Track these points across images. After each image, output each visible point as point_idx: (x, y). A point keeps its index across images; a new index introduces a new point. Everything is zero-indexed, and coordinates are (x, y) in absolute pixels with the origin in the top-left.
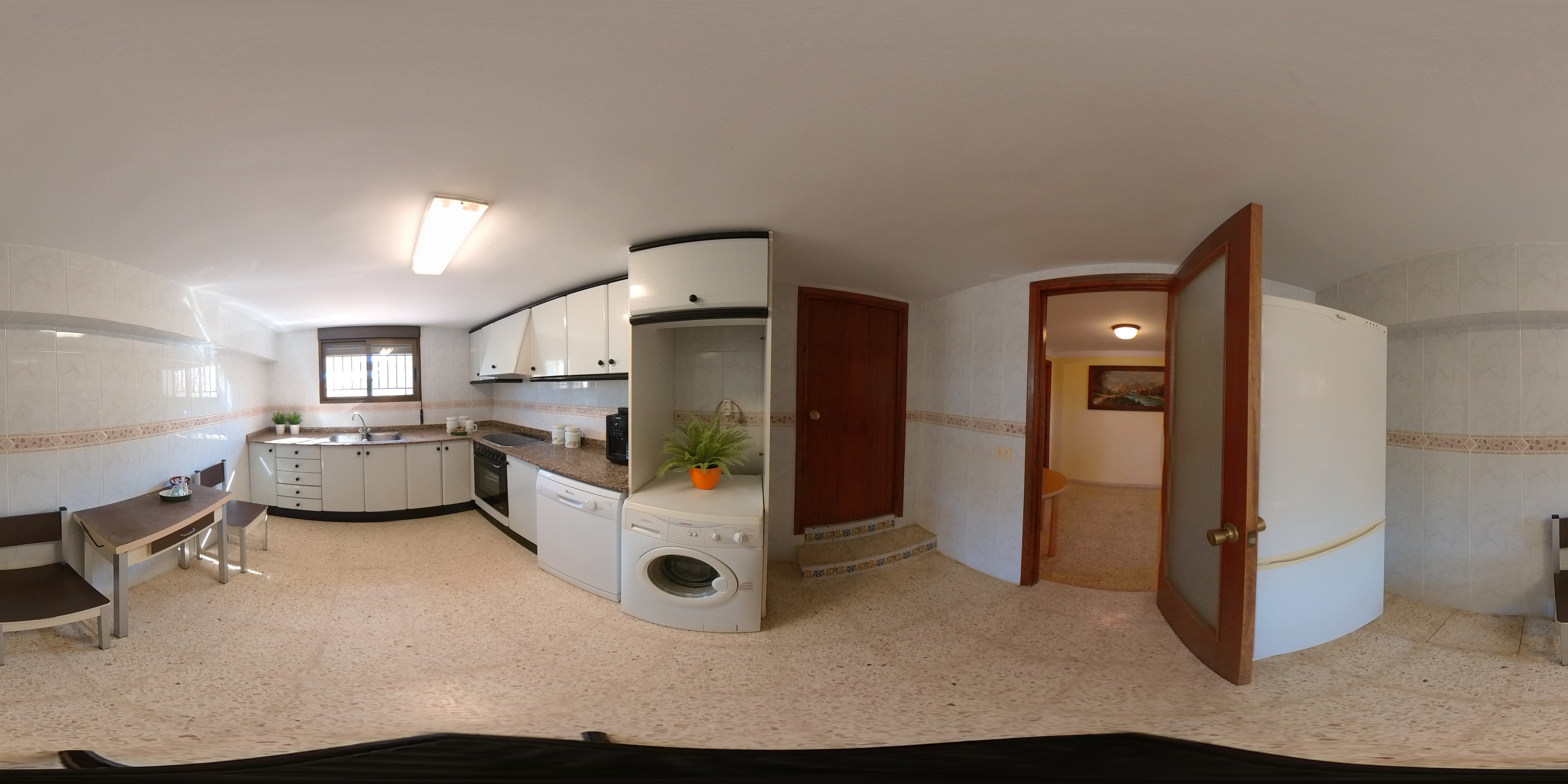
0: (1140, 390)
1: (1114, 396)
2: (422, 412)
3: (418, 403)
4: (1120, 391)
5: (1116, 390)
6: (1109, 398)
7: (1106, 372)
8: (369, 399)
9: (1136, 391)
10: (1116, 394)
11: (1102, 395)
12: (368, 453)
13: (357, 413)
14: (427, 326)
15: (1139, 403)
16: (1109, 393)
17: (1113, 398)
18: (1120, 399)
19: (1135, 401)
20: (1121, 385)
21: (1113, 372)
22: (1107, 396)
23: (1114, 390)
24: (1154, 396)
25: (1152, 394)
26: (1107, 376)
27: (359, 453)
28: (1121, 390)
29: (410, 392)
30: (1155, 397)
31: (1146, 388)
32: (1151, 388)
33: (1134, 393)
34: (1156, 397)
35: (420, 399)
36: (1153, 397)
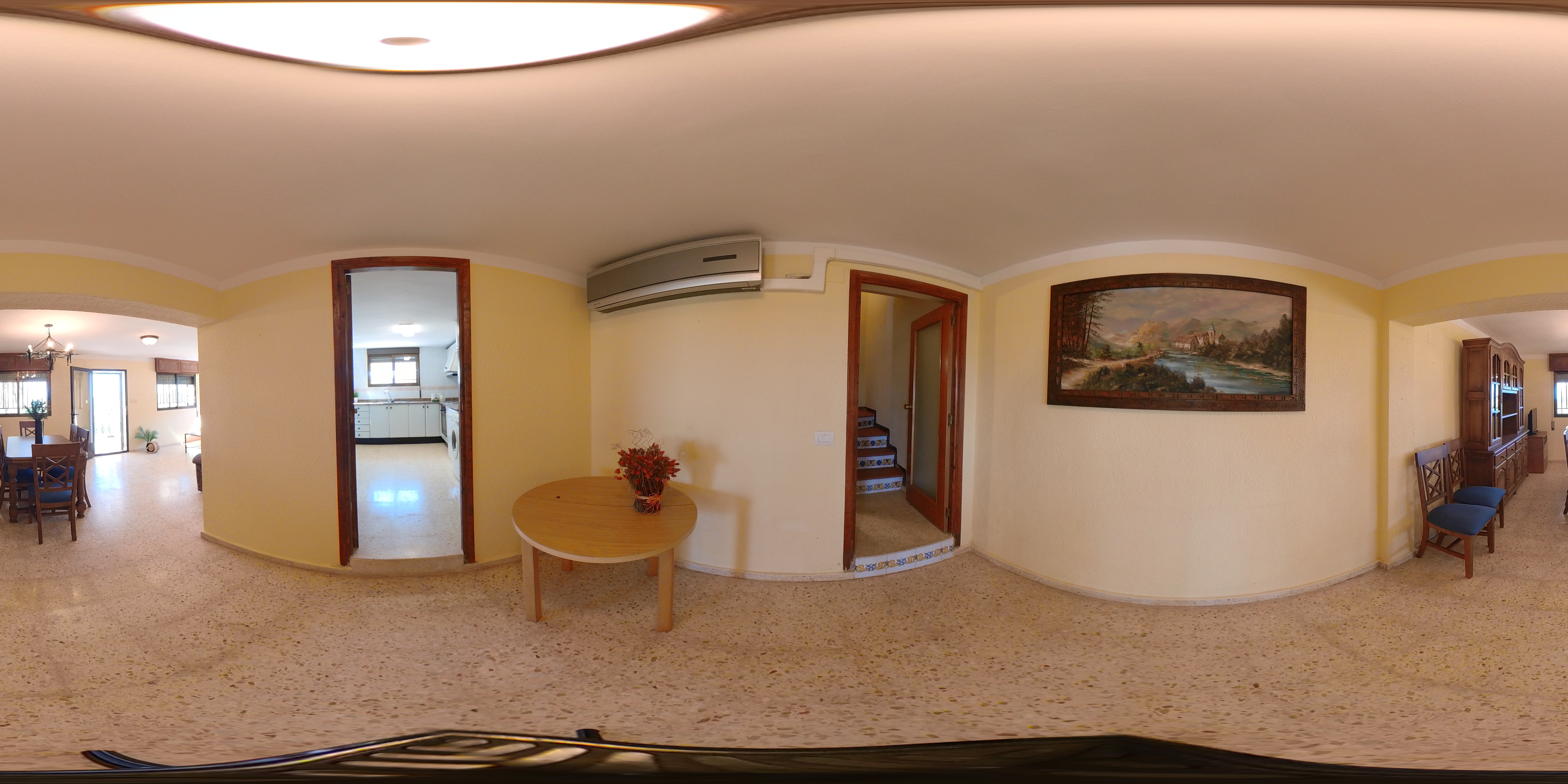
0: (1201, 341)
1: (1122, 363)
2: (420, 391)
3: (418, 387)
4: (1140, 345)
5: (1129, 343)
6: (1105, 371)
7: (1098, 293)
8: (394, 385)
9: (1187, 346)
10: (1129, 357)
11: (1086, 361)
12: (391, 408)
13: (387, 391)
14: (422, 347)
15: (1199, 384)
16: (1107, 353)
17: (1118, 371)
18: (1141, 370)
19: (1184, 377)
20: (1145, 327)
21: (1116, 292)
22: (1098, 365)
23: (1119, 343)
24: (1248, 360)
25: (1239, 357)
26: (1101, 304)
27: (387, 408)
28: (1145, 345)
29: (415, 382)
30: (1251, 367)
31: (1222, 337)
32: (1239, 339)
33: (1182, 350)
34: (1257, 367)
35: (419, 385)
36: (1244, 366)
